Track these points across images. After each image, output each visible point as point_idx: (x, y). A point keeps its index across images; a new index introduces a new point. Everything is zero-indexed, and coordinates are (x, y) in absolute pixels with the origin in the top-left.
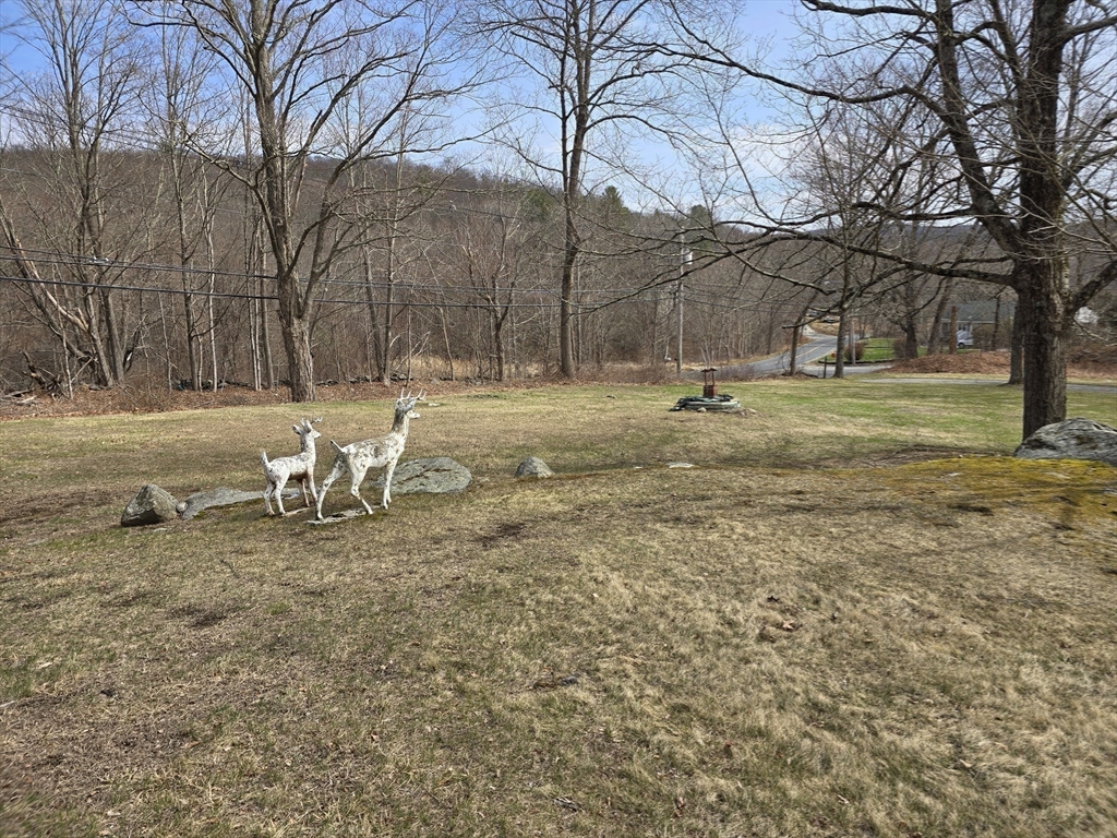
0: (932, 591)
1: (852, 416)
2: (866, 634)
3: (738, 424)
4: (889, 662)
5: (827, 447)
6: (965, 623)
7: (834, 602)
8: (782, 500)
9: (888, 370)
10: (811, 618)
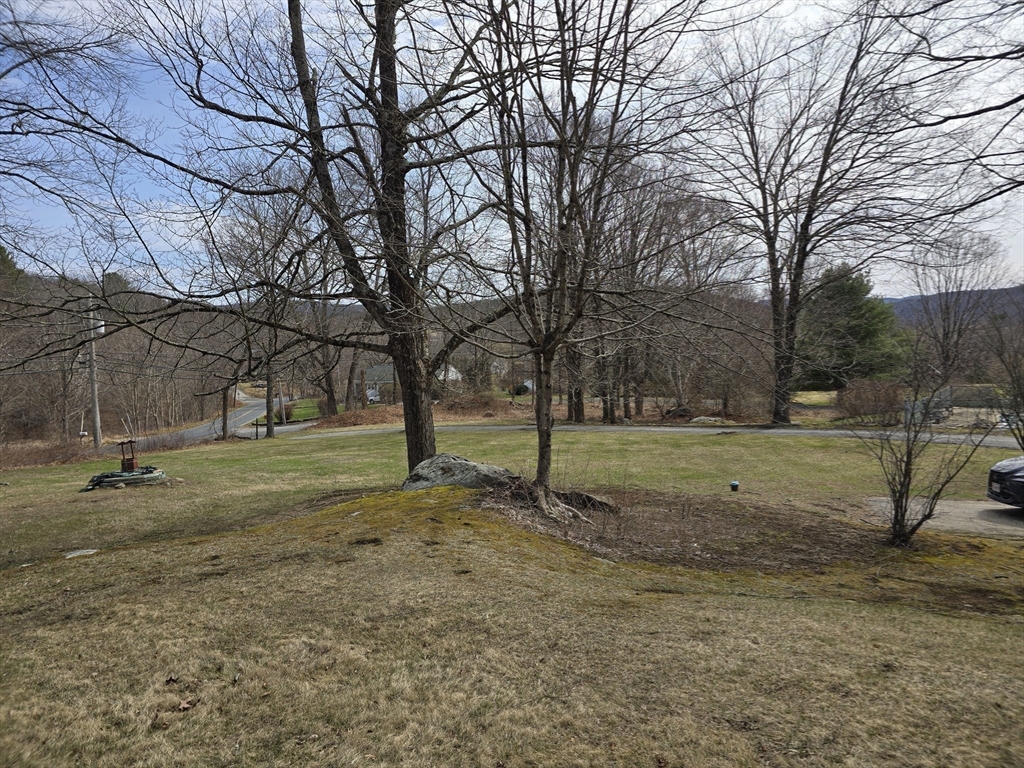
0: (327, 626)
1: (280, 472)
2: (264, 688)
3: (162, 496)
4: (283, 709)
5: (255, 506)
6: (352, 649)
7: (236, 664)
8: (195, 570)
9: (314, 427)
10: (210, 689)
